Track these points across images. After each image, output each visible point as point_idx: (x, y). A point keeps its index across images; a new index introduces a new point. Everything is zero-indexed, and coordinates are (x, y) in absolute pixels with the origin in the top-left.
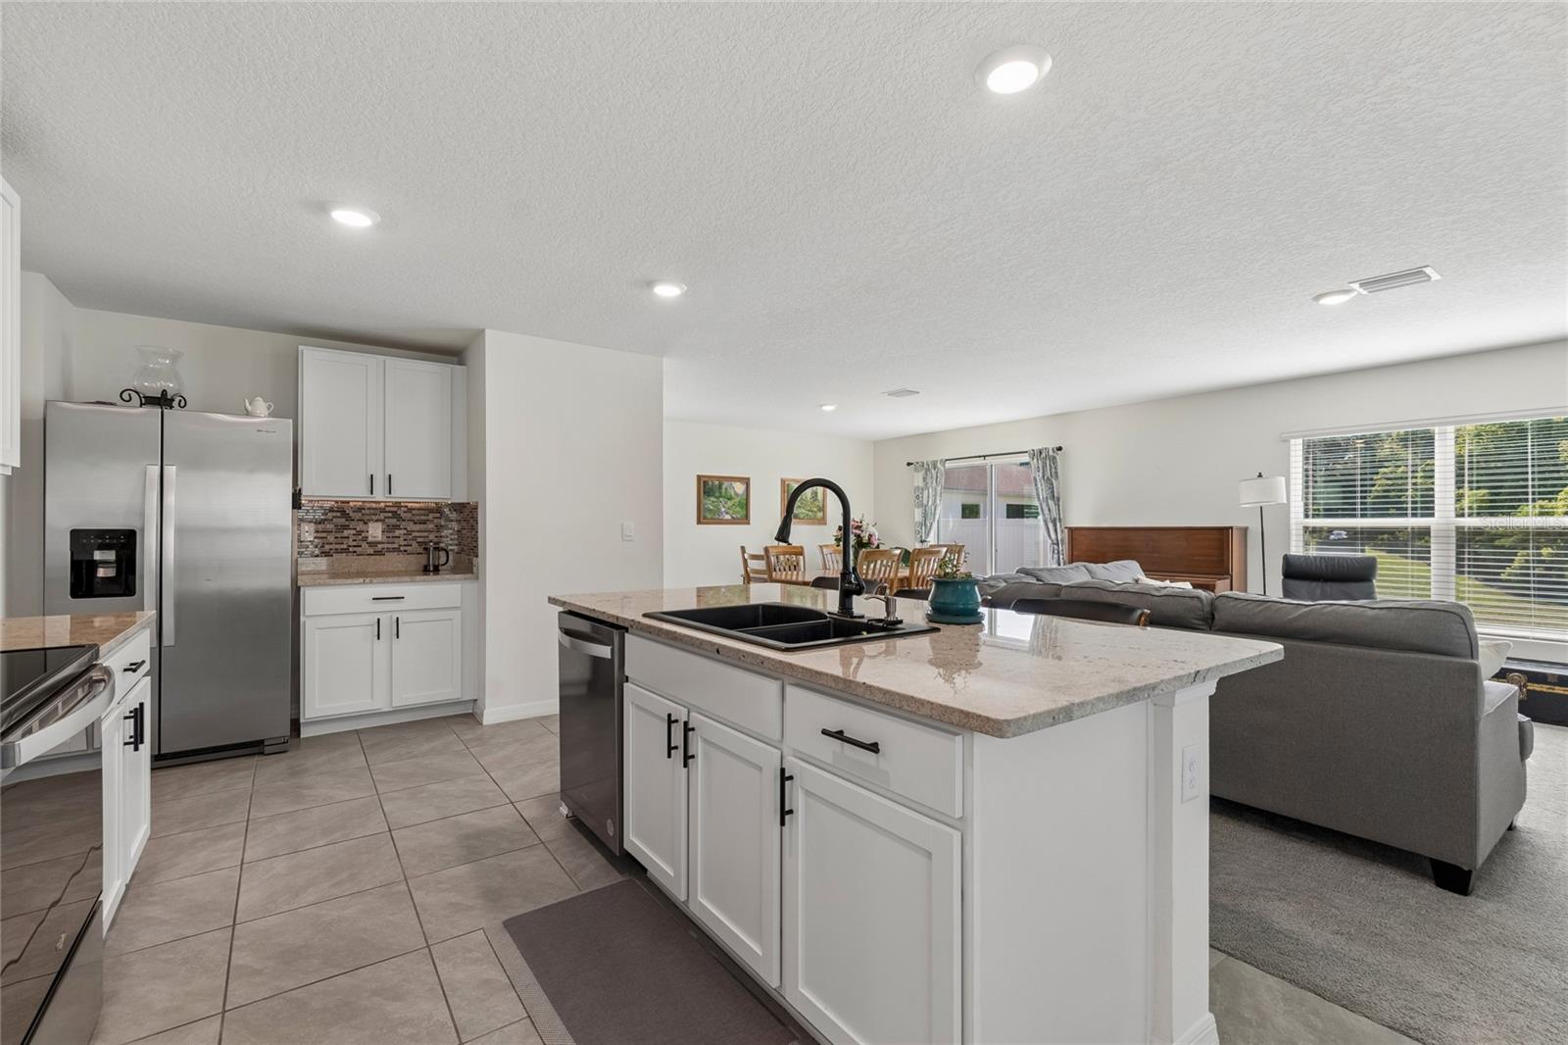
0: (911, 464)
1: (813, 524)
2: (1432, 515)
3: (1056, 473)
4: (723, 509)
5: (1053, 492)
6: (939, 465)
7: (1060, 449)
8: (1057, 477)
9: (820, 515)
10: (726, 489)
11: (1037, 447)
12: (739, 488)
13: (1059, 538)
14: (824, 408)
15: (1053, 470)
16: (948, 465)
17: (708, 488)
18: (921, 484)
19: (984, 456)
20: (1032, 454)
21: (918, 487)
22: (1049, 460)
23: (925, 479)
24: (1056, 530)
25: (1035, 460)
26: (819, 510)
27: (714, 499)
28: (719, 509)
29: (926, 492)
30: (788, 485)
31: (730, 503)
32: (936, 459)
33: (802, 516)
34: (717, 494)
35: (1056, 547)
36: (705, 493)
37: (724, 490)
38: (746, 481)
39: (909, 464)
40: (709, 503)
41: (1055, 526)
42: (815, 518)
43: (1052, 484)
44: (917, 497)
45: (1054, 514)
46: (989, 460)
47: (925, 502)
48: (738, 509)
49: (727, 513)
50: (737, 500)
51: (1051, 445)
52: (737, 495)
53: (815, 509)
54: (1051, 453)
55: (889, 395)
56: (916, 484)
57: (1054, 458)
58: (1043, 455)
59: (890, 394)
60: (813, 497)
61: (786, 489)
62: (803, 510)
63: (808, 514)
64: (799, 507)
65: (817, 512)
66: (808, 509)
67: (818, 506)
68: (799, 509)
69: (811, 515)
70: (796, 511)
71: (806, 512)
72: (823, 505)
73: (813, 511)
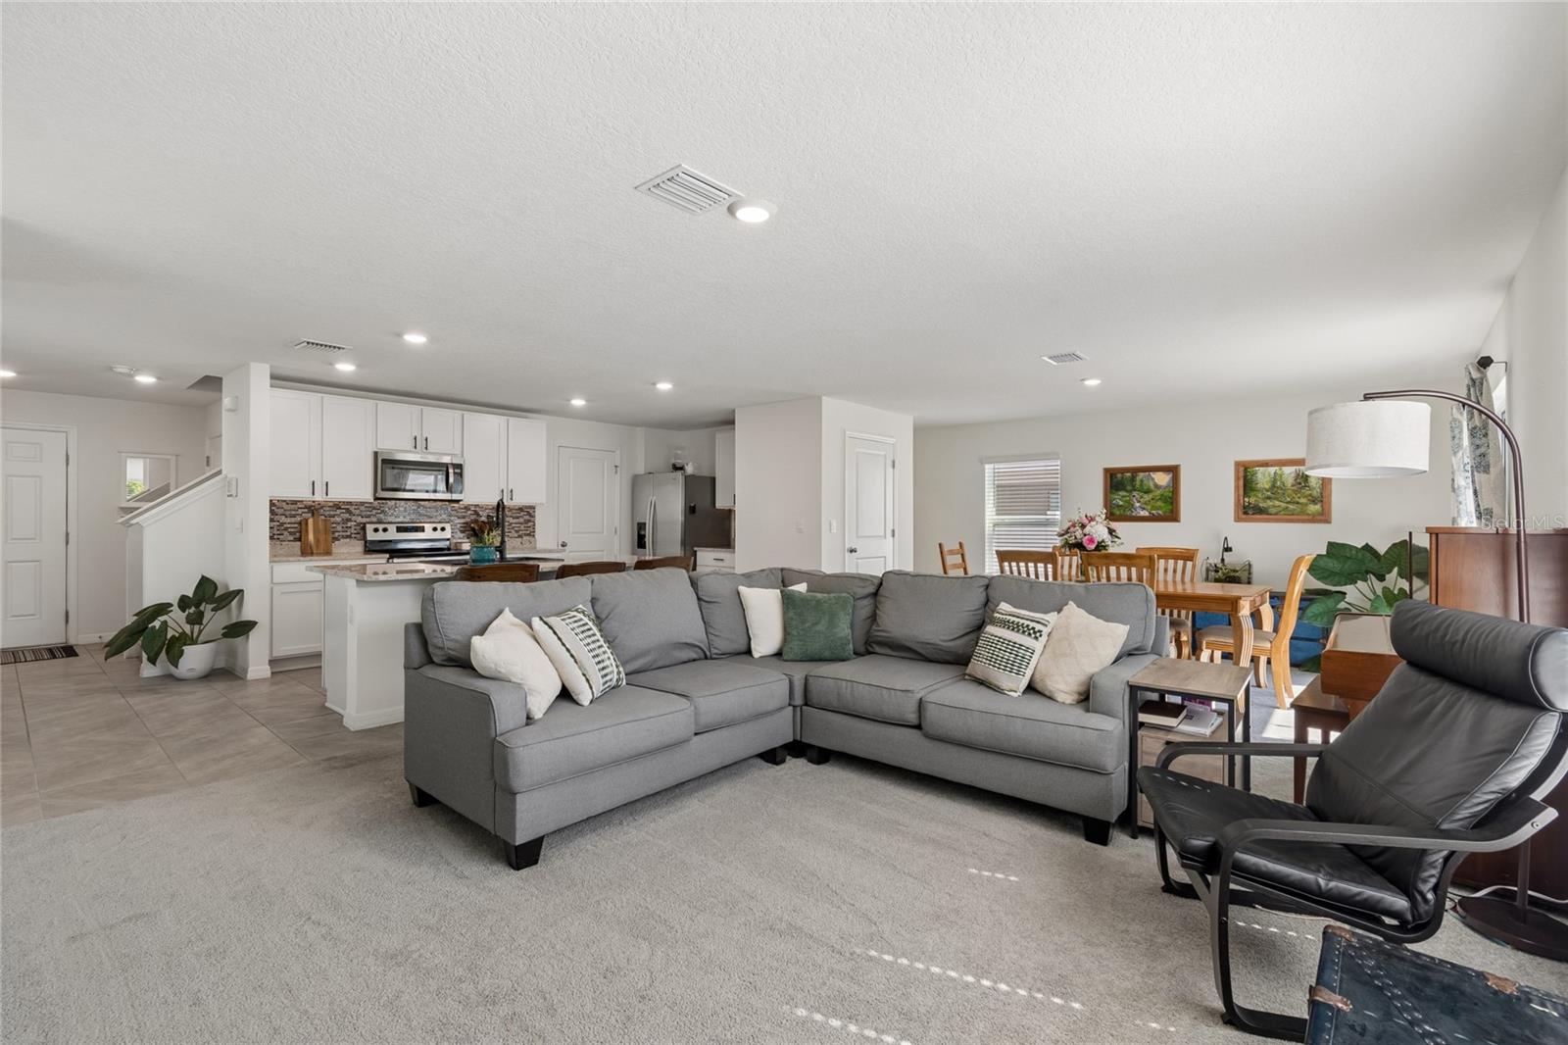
1: (1299, 522)
4: (1138, 505)
9: (1314, 508)
10: (1142, 481)
12: (1162, 479)
17: (1118, 481)
26: (1314, 501)
27: (1125, 494)
28: (1133, 505)
30: (1247, 468)
31: (1147, 497)
33: (1274, 511)
34: (1129, 488)
36: (1111, 487)
37: (1138, 483)
38: (1173, 471)
40: (1119, 499)
42: (1303, 513)
48: (1159, 503)
49: (1144, 509)
50: (1158, 492)
52: (1157, 486)
53: (1302, 500)
60: (1300, 484)
61: (1242, 474)
62: (1277, 503)
63: (1287, 508)
64: (1269, 498)
65: (1306, 505)
66: (1289, 499)
67: (1310, 495)
68: (1268, 501)
69: (1294, 510)
70: (1261, 505)
71: (1283, 505)
72: (1321, 494)
73: (1298, 503)
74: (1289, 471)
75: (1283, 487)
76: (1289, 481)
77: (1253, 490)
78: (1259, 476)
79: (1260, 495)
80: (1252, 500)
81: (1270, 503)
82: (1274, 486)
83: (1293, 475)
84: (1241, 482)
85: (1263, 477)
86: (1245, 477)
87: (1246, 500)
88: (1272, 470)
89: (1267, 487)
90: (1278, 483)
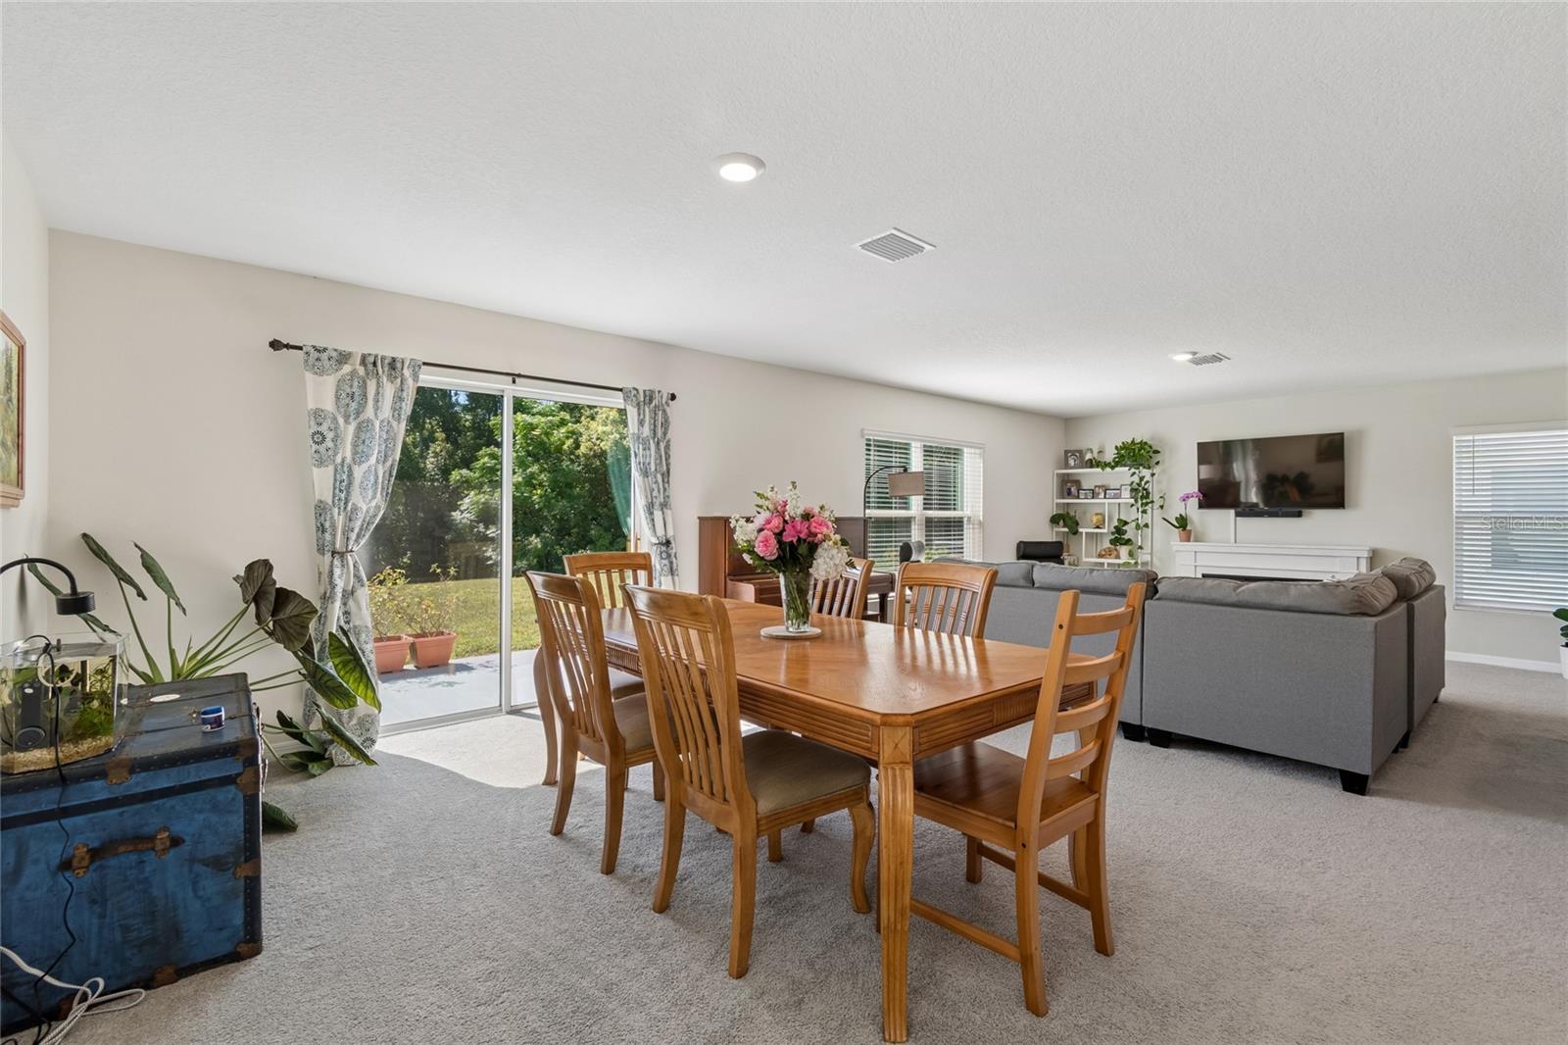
0: (288, 347)
1: (6, 500)
3: (666, 435)
5: (661, 463)
6: (405, 371)
7: (672, 397)
8: (666, 440)
13: (670, 534)
15: (664, 429)
16: (424, 376)
18: (330, 405)
19: (516, 376)
21: (318, 415)
22: (661, 412)
23: (342, 395)
32: (398, 354)
35: (663, 548)
39: (275, 345)
43: (661, 450)
44: (316, 437)
54: (664, 401)
56: (309, 404)
57: (664, 410)
63: (1, 460)
66: (2, 435)
74: (2, 345)
76: (2, 377)
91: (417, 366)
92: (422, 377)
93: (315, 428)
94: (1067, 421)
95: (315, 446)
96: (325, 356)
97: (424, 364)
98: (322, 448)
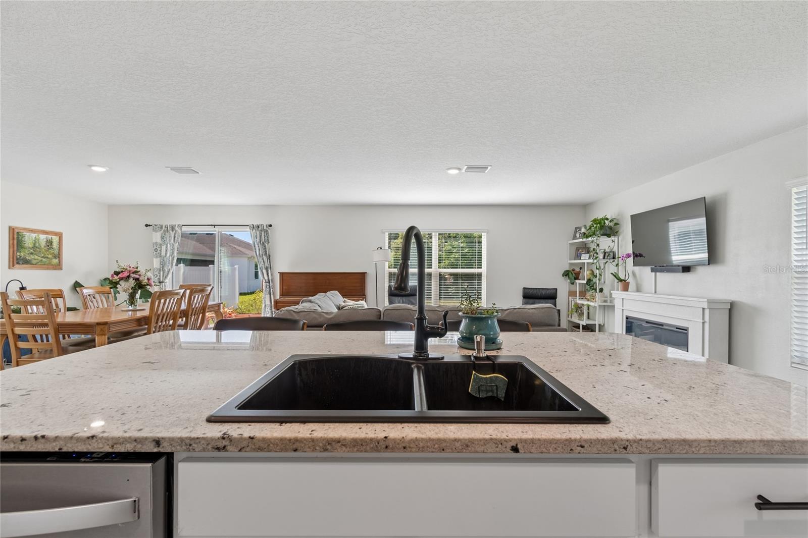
0: (150, 225)
1: (48, 269)
2: (431, 268)
3: (268, 240)
5: (266, 251)
6: (177, 228)
7: (271, 226)
8: (268, 242)
9: (55, 261)
11: (255, 224)
13: (270, 279)
14: (94, 168)
15: (266, 238)
16: (184, 229)
18: (159, 241)
19: (215, 226)
20: (253, 227)
21: (156, 243)
22: (264, 232)
23: (162, 238)
24: (268, 274)
25: (254, 231)
26: (55, 257)
29: (164, 248)
30: (18, 233)
32: (174, 224)
33: (34, 262)
35: (268, 284)
39: (147, 225)
41: (267, 271)
42: (50, 264)
43: (265, 246)
44: (156, 250)
45: (267, 265)
46: (217, 228)
47: (163, 254)
51: (265, 223)
53: (50, 256)
54: (265, 228)
55: (171, 169)
56: (154, 241)
57: (267, 231)
58: (260, 228)
59: (173, 169)
60: (48, 246)
61: (15, 236)
62: (36, 257)
63: (42, 260)
64: (32, 253)
65: (51, 259)
66: (43, 255)
67: (53, 253)
68: (32, 255)
69: (45, 262)
70: (27, 258)
71: (40, 258)
72: (59, 253)
73: (47, 258)
74: (43, 237)
75: (40, 248)
76: (43, 244)
77: (22, 247)
78: (26, 238)
79: (27, 251)
80: (22, 254)
81: (32, 257)
82: (34, 246)
83: (45, 240)
84: (15, 242)
85: (29, 239)
86: (18, 238)
87: (18, 254)
88: (34, 235)
89: (31, 246)
90: (37, 244)
91: (181, 226)
92: (183, 229)
93: (155, 247)
94: (585, 207)
95: (155, 253)
96: (157, 227)
97: (183, 225)
98: (157, 253)
